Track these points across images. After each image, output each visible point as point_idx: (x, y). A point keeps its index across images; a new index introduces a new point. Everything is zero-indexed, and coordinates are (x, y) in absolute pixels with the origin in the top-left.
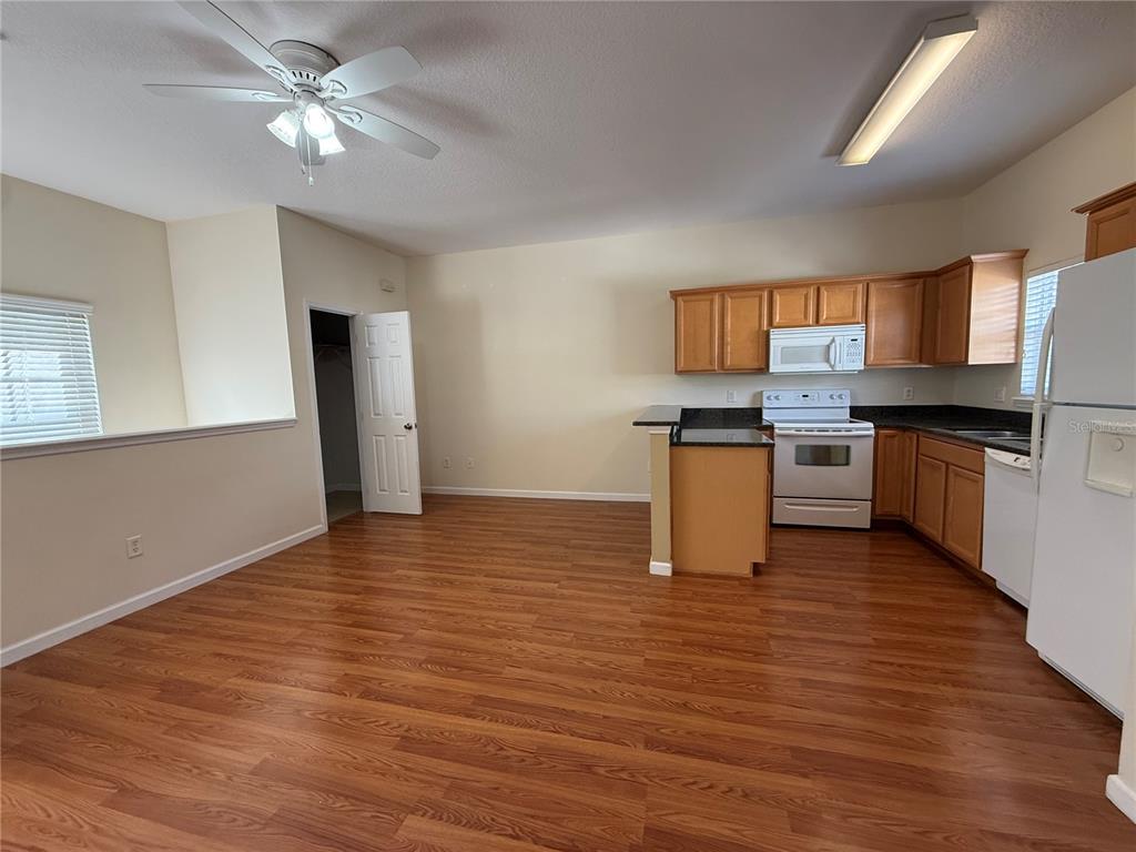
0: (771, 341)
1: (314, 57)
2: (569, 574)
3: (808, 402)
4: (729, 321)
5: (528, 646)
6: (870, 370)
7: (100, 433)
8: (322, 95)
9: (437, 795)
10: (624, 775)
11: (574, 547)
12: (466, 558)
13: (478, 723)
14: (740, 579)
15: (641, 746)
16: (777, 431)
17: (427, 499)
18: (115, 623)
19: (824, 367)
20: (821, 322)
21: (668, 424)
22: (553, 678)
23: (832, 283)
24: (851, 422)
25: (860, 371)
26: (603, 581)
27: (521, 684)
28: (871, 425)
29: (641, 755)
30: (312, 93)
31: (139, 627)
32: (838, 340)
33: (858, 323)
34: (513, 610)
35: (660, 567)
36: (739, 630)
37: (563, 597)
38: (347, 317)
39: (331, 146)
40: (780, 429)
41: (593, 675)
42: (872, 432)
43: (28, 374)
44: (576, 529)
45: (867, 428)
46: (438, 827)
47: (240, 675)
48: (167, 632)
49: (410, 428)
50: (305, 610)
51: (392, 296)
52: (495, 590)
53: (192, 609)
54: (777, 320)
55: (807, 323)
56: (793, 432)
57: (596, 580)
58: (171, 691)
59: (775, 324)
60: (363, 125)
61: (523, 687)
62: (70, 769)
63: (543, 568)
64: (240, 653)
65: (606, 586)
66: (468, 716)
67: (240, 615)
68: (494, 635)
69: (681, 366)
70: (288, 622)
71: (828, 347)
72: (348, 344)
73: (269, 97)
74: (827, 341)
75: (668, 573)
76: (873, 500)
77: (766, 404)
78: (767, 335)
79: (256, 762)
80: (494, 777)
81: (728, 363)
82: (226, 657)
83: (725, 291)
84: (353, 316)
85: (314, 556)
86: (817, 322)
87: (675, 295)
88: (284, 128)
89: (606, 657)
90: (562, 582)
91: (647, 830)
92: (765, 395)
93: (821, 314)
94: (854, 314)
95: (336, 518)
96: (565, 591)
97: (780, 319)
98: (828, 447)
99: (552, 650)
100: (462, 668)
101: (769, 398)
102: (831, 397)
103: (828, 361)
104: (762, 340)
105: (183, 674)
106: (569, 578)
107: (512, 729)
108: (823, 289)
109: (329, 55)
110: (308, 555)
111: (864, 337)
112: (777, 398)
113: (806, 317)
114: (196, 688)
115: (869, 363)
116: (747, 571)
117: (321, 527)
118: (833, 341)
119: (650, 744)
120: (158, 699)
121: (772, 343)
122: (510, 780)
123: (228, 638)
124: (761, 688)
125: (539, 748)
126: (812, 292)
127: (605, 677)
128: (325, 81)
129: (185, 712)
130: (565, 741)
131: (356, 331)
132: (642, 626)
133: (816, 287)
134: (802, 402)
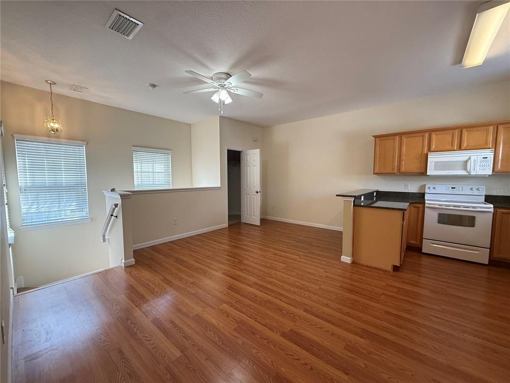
0: (429, 159)
1: (224, 76)
2: (305, 254)
3: (455, 191)
4: (404, 149)
5: (278, 273)
6: (497, 174)
7: (171, 188)
8: (225, 87)
9: (233, 302)
10: (292, 315)
11: (314, 246)
12: (269, 242)
13: (252, 289)
14: (385, 271)
15: (302, 310)
16: (426, 205)
17: (263, 221)
18: (169, 242)
19: (463, 173)
20: (463, 148)
21: (352, 196)
22: (281, 284)
23: (470, 127)
24: (485, 204)
25: (489, 175)
26: (319, 259)
27: (270, 283)
28: (492, 206)
29: (301, 312)
30: (223, 86)
31: (174, 244)
32: (472, 159)
33: (490, 148)
34: (279, 262)
35: (346, 259)
36: (369, 289)
37: (299, 261)
38: (240, 152)
39: (228, 100)
40: (428, 204)
41: (297, 287)
42: (492, 210)
43: (157, 171)
44: (318, 239)
45: (490, 207)
46: (231, 308)
47: (194, 261)
48: (180, 246)
49: (258, 192)
50: (215, 248)
51: (256, 143)
52: (275, 254)
53: (187, 242)
54: (434, 147)
55: (453, 149)
56: (437, 206)
57: (315, 258)
58: (178, 260)
59: (432, 150)
60: (240, 92)
61: (270, 284)
62: (156, 271)
63: (297, 250)
64: (196, 256)
65: (319, 261)
66: (250, 287)
67: (198, 246)
68: (269, 268)
69: (377, 171)
70: (209, 250)
71: (466, 162)
72: (240, 161)
73: (213, 90)
74: (466, 158)
75: (349, 262)
76: (491, 249)
77: (427, 191)
78: (427, 155)
79: (193, 281)
80: (251, 303)
81: (403, 169)
82: (192, 256)
83: (401, 135)
84: (242, 151)
85: (222, 233)
86: (460, 148)
87: (375, 137)
88: (215, 98)
89: (303, 283)
90: (301, 257)
91: (291, 330)
92: (427, 186)
93: (462, 145)
94: (486, 143)
95: (231, 223)
96: (301, 260)
97: (435, 147)
98: (461, 216)
99: (285, 276)
100: (253, 274)
101: (429, 188)
102: (471, 189)
103: (465, 169)
104: (424, 158)
105: (181, 257)
106: (304, 256)
107: (261, 293)
108: (464, 131)
109: (228, 74)
110: (220, 233)
111: (493, 156)
112: (434, 188)
113: (452, 146)
114: (184, 261)
115: (496, 170)
116: (390, 268)
117: (226, 225)
118: (470, 158)
119: (306, 310)
120: (175, 262)
121: (429, 160)
122: (255, 305)
123: (194, 251)
124: (364, 309)
125: (268, 300)
126: (457, 132)
127: (301, 288)
128: (226, 83)
129: (180, 266)
130: (278, 301)
131: (243, 156)
132: (325, 277)
133: (460, 130)
134: (450, 191)
